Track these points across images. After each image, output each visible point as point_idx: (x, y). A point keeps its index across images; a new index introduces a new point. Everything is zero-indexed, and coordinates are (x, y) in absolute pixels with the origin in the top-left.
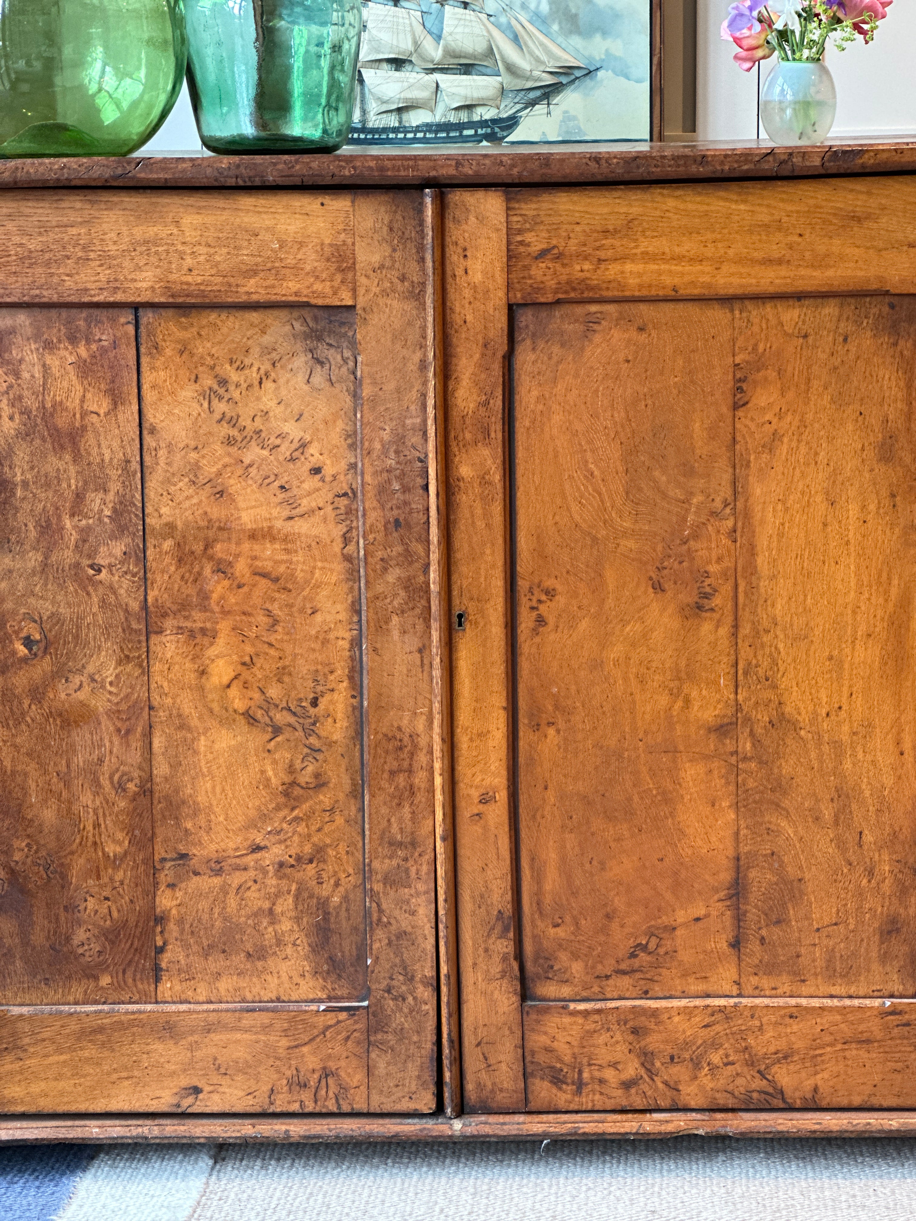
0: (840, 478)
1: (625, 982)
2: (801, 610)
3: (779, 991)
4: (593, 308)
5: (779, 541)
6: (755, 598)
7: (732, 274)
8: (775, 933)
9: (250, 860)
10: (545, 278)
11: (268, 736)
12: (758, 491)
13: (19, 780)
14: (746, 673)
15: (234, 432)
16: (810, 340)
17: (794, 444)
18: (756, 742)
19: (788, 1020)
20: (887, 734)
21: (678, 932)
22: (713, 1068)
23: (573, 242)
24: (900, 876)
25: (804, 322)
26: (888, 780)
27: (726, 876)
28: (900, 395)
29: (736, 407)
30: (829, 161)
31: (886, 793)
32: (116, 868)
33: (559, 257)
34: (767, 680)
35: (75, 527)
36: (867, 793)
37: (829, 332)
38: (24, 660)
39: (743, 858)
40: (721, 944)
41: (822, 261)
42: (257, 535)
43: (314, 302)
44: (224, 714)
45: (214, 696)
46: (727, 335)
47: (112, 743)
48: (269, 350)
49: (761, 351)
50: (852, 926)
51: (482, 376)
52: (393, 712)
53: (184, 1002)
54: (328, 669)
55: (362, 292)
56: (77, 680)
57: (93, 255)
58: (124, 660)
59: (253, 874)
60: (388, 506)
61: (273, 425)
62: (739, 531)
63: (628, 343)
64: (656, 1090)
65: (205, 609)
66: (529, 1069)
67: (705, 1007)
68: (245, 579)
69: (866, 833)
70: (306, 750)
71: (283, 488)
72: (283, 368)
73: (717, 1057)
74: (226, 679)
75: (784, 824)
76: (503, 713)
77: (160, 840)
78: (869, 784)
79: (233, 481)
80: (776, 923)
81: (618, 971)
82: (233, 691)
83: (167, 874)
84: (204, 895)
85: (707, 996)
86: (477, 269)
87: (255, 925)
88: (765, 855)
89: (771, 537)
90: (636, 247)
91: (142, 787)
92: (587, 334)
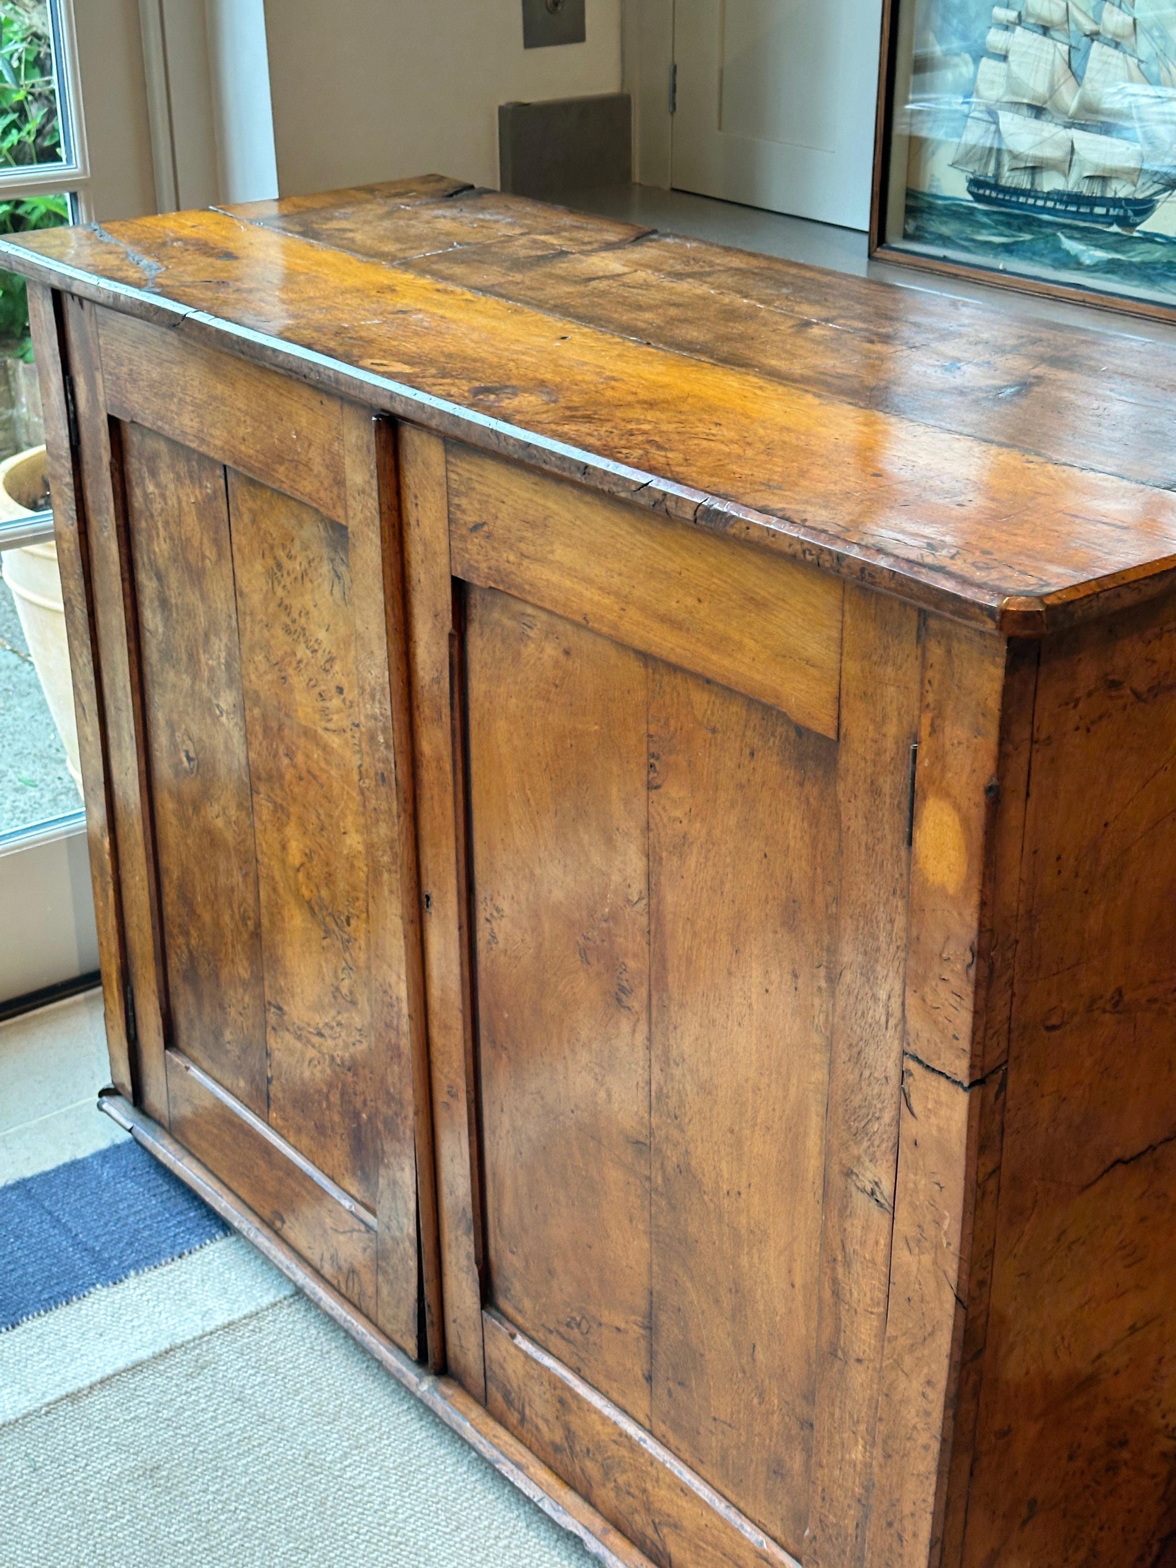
0: (744, 926)
1: (564, 1346)
2: (705, 1059)
3: (681, 1456)
4: (527, 610)
5: (688, 969)
6: (666, 1018)
7: (638, 624)
8: (680, 1394)
9: (316, 1040)
10: (477, 558)
11: (323, 934)
12: (669, 898)
13: (191, 876)
14: (659, 1098)
16: (719, 736)
17: (702, 860)
18: (666, 1180)
19: (679, 1491)
20: (780, 1253)
21: (604, 1331)
22: (617, 1488)
23: (499, 523)
24: (787, 1419)
25: (712, 714)
26: (781, 1309)
27: (641, 1303)
28: (805, 851)
29: (651, 786)
30: (704, 517)
31: (778, 1318)
32: (245, 991)
33: (489, 536)
34: (676, 1118)
35: (207, 664)
36: (761, 1308)
37: (736, 736)
38: (185, 772)
39: (655, 1294)
40: (638, 1368)
41: (721, 643)
42: (308, 733)
43: (322, 510)
44: (297, 894)
45: (291, 873)
46: (640, 695)
47: (237, 878)
48: (305, 548)
49: (672, 729)
50: (743, 1439)
51: (434, 649)
52: (385, 967)
53: (283, 1136)
54: (354, 894)
55: (351, 514)
56: (216, 808)
57: (188, 399)
58: (240, 806)
59: (318, 1055)
60: (377, 756)
61: (312, 627)
62: (652, 934)
63: (556, 664)
64: (574, 1470)
65: (282, 787)
66: (488, 1373)
67: (615, 1423)
68: (304, 774)
69: (759, 1348)
70: (344, 964)
71: (321, 695)
72: (316, 569)
73: (622, 1479)
74: (297, 863)
75: (689, 1285)
76: (460, 1016)
77: (266, 983)
78: (762, 1296)
79: (290, 671)
80: (681, 1384)
81: (558, 1332)
82: (301, 876)
83: (272, 1017)
84: (291, 1052)
85: (624, 1411)
86: (425, 522)
87: (320, 1103)
88: (673, 1306)
89: (680, 957)
90: (552, 552)
91: (256, 929)
92: (523, 638)
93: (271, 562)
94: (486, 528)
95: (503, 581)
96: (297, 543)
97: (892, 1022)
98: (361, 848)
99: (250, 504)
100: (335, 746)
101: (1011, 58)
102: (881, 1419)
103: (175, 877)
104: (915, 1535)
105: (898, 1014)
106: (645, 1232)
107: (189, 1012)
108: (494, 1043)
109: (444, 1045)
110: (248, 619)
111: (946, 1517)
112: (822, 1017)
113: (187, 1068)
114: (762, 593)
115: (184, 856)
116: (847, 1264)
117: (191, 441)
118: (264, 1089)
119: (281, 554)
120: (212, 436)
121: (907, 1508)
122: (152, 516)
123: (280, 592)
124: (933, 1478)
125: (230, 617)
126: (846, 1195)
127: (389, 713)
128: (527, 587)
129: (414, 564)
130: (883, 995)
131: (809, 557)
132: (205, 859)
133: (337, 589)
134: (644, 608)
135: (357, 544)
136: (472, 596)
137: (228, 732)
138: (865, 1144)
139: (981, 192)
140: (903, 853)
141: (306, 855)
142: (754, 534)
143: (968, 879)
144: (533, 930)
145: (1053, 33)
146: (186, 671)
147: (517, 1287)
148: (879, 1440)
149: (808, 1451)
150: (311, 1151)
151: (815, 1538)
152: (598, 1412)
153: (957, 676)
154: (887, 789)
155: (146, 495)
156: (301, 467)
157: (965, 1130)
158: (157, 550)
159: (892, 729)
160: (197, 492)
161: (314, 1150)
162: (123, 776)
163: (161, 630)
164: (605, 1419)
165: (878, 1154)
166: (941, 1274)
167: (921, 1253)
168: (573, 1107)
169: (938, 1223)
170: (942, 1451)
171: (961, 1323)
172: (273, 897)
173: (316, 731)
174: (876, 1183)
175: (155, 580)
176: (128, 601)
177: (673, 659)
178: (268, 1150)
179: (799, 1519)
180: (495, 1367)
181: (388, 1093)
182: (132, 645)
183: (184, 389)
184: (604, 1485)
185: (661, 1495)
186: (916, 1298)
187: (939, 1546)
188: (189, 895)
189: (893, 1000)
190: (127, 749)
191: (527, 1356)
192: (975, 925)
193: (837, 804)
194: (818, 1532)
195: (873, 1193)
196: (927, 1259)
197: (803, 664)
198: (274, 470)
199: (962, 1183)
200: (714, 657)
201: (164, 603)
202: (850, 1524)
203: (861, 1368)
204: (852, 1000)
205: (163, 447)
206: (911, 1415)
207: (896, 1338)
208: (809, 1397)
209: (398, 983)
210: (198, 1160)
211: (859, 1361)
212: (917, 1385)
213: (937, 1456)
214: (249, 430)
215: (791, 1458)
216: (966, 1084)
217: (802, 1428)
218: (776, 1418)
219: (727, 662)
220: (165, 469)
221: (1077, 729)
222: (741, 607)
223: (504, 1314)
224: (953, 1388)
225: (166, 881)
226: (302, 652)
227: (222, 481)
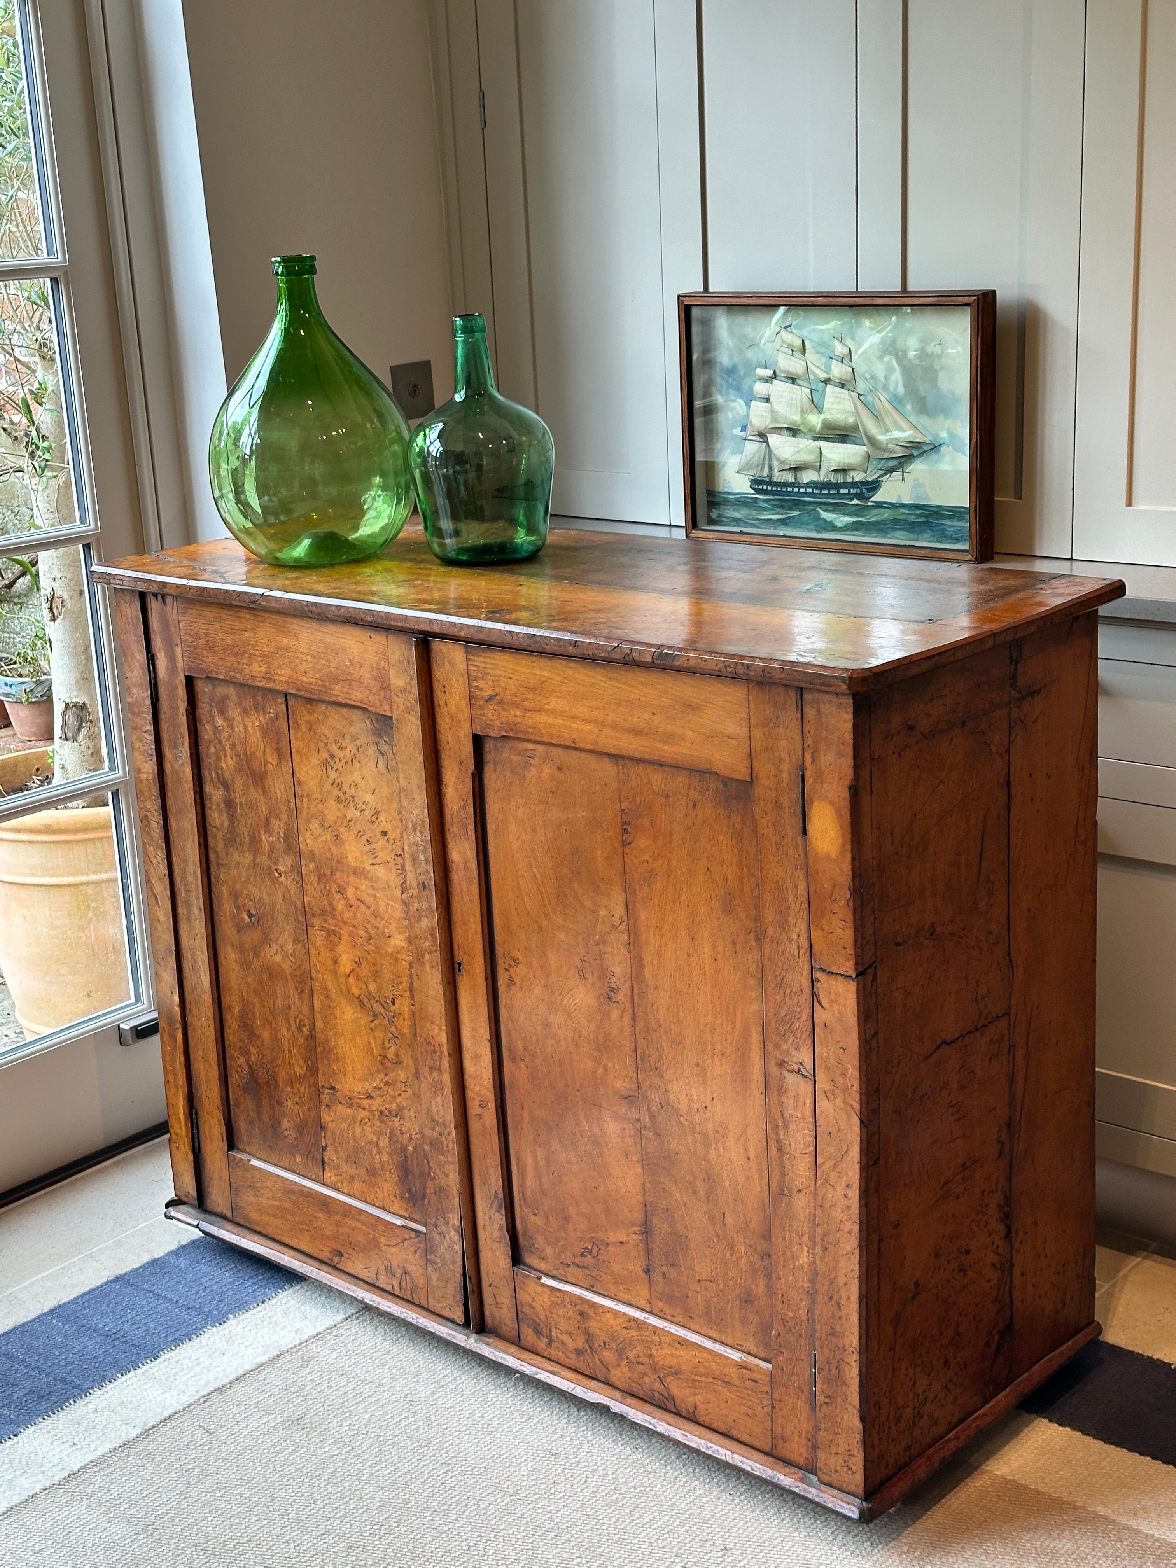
0: (697, 920)
1: (579, 1272)
2: (675, 1020)
3: (676, 1320)
4: (530, 746)
5: (659, 961)
6: (645, 1001)
7: (612, 738)
8: (673, 1273)
9: (366, 1103)
10: (492, 718)
11: (371, 1019)
12: (643, 916)
13: (251, 1007)
14: (642, 1060)
15: (340, 794)
16: (671, 799)
17: (665, 884)
18: (652, 1117)
19: (677, 1345)
20: (738, 1139)
21: (610, 1248)
22: (630, 1363)
23: (508, 692)
24: (751, 1258)
25: (666, 786)
26: (741, 1179)
27: (638, 1216)
28: (734, 860)
29: (624, 844)
30: (657, 659)
31: (740, 1187)
32: (301, 1084)
33: (501, 702)
34: (657, 1069)
35: (267, 841)
36: (727, 1185)
37: (683, 796)
38: (248, 926)
39: (648, 1205)
40: (638, 1268)
41: (669, 738)
42: (357, 872)
43: (370, 709)
44: (348, 994)
45: (342, 980)
46: (615, 785)
47: (294, 997)
48: (355, 738)
49: (638, 802)
50: (721, 1287)
51: (460, 786)
52: (428, 1024)
53: (337, 1190)
54: (398, 980)
55: (395, 707)
56: (275, 947)
57: (257, 653)
58: (296, 941)
59: (367, 1113)
60: (419, 871)
61: (361, 794)
62: (632, 944)
63: (552, 778)
64: (595, 1364)
65: (334, 917)
66: (520, 1316)
67: (624, 1314)
68: (353, 902)
69: (727, 1215)
70: (390, 1035)
71: (368, 841)
72: (363, 753)
73: (632, 1354)
74: (348, 971)
75: (674, 1188)
76: (488, 1044)
77: (321, 1072)
78: (728, 1176)
79: (342, 829)
80: (672, 1265)
81: (574, 1263)
82: (351, 980)
83: (326, 1097)
84: (344, 1119)
85: (630, 1305)
86: (452, 703)
87: (370, 1151)
88: (663, 1209)
89: (653, 955)
90: (548, 703)
91: (310, 1032)
92: (527, 765)
93: (325, 755)
94: (498, 697)
95: (512, 730)
96: (348, 737)
97: (802, 951)
98: (403, 944)
99: (307, 718)
100: (380, 875)
101: (772, 399)
102: (818, 1225)
103: (236, 1011)
104: (848, 1298)
105: (806, 945)
106: (638, 1162)
107: (249, 1116)
108: (514, 1060)
109: (476, 1071)
110: (305, 800)
111: (867, 1279)
112: (754, 965)
113: (249, 1161)
114: (695, 701)
115: (244, 994)
116: (786, 1126)
117: (260, 682)
118: (319, 1157)
119: (334, 748)
120: (278, 674)
121: (841, 1280)
122: (220, 742)
123: (333, 774)
124: (857, 1252)
125: (289, 802)
126: (782, 1079)
127: (428, 838)
128: (530, 730)
129: (443, 731)
130: (794, 936)
131: (729, 670)
132: (263, 989)
133: (381, 765)
134: (614, 727)
135: (400, 727)
136: (487, 746)
137: (286, 887)
138: (791, 1040)
139: (760, 487)
140: (800, 842)
141: (356, 962)
142: (692, 662)
143: (843, 845)
144: (542, 967)
145: (798, 381)
146: (248, 851)
147: (540, 1241)
148: (818, 1240)
149: (769, 1276)
150: (362, 1192)
151: (779, 1334)
152: (610, 1310)
153: (825, 724)
154: (786, 803)
155: (215, 728)
156: (353, 683)
157: (856, 1007)
158: (224, 766)
159: (785, 767)
160: (262, 718)
161: (366, 1190)
162: (192, 942)
163: (226, 824)
164: (616, 1313)
165: (801, 1043)
166: (849, 1108)
167: (835, 1098)
168: (578, 1087)
169: (844, 1075)
170: (861, 1230)
171: (865, 1138)
172: (326, 1002)
173: (364, 868)
174: (801, 1063)
175: (222, 788)
176: (199, 807)
177: (637, 755)
178: (325, 1202)
179: (765, 1329)
180: (526, 1310)
181: (433, 1120)
182: (202, 839)
183: (254, 647)
184: (619, 1365)
185: (665, 1355)
186: (834, 1130)
187: (864, 1300)
188: (250, 1022)
189: (801, 938)
190: (196, 920)
191: (553, 1289)
192: (850, 873)
193: (754, 821)
194: (782, 1329)
195: (799, 1070)
196: (839, 1101)
197: (726, 738)
198: (330, 689)
199: (857, 1043)
200: (666, 748)
201: (230, 804)
202: (802, 1312)
203: (801, 1196)
204: (774, 945)
205: (231, 691)
206: (838, 1214)
207: (824, 1163)
208: (766, 1235)
209: (439, 1034)
210: (260, 1233)
211: (799, 1191)
212: (840, 1191)
213: (858, 1235)
214: (311, 665)
215: (757, 1285)
216: (854, 976)
217: (763, 1261)
218: (743, 1261)
219: (674, 749)
220: (234, 707)
221: (894, 753)
222: (682, 712)
223: (530, 1267)
224: (864, 1185)
225: (227, 1016)
226: (352, 813)
227: (283, 707)
